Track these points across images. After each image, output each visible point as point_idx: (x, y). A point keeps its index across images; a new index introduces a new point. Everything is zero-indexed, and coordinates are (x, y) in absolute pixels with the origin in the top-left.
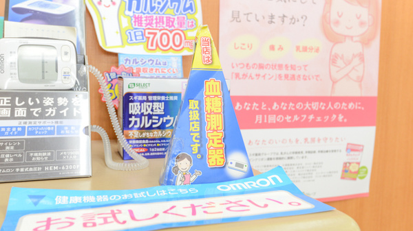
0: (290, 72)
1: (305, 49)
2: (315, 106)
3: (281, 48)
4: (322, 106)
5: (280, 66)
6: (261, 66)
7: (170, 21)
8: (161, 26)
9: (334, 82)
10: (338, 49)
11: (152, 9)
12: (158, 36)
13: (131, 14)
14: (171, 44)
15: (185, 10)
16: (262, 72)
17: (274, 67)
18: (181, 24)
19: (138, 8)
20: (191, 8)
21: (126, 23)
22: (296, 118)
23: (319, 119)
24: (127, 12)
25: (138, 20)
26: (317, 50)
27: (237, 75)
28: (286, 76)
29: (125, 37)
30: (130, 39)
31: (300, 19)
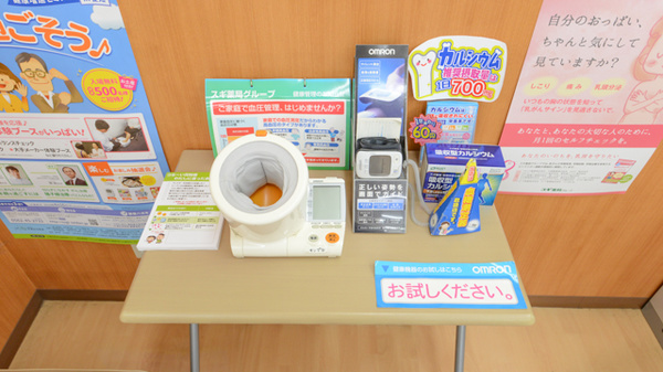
0: (582, 106)
1: (605, 87)
2: (596, 132)
3: (579, 87)
4: (605, 132)
5: (573, 101)
6: (553, 102)
7: (475, 73)
8: (466, 76)
9: (626, 114)
10: (644, 87)
11: (462, 62)
12: (462, 84)
13: (442, 67)
14: (472, 91)
15: (491, 65)
16: (552, 106)
17: (566, 102)
18: (484, 77)
19: (449, 63)
20: (497, 64)
21: (437, 76)
22: (574, 140)
23: (597, 141)
24: (440, 67)
25: (448, 72)
26: (619, 88)
27: (527, 109)
28: (576, 109)
29: (434, 87)
30: (439, 86)
31: (610, 61)
